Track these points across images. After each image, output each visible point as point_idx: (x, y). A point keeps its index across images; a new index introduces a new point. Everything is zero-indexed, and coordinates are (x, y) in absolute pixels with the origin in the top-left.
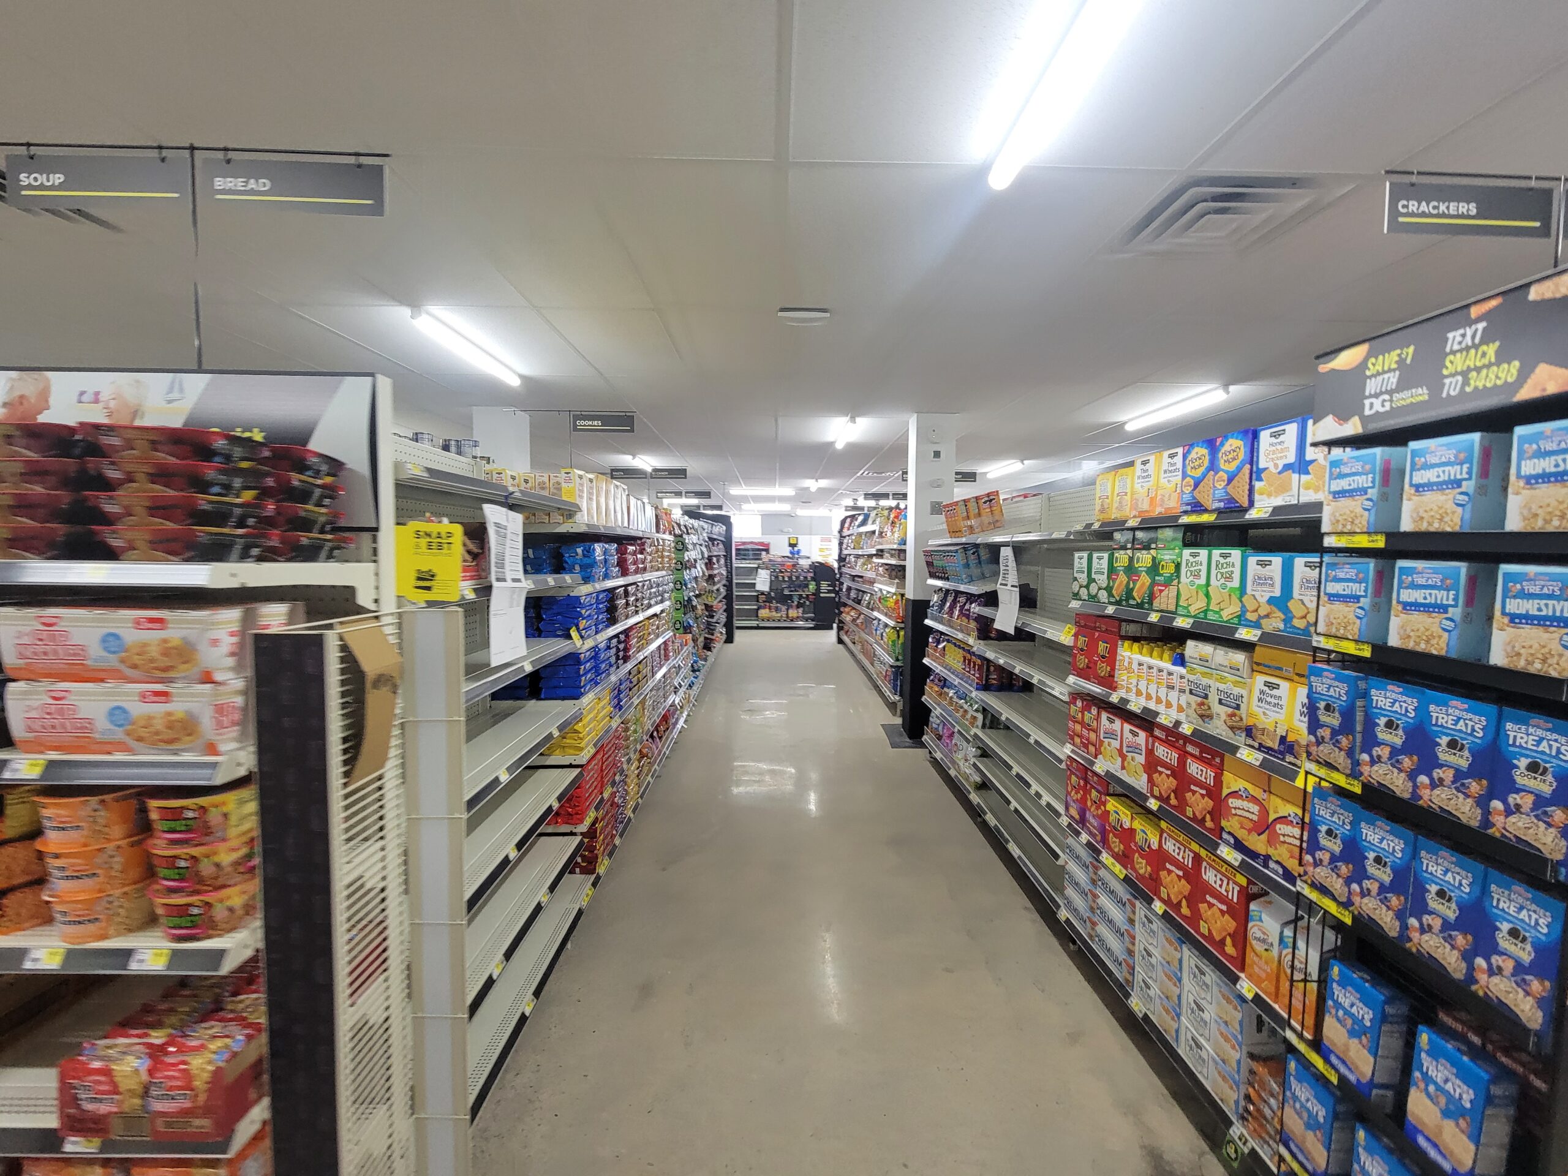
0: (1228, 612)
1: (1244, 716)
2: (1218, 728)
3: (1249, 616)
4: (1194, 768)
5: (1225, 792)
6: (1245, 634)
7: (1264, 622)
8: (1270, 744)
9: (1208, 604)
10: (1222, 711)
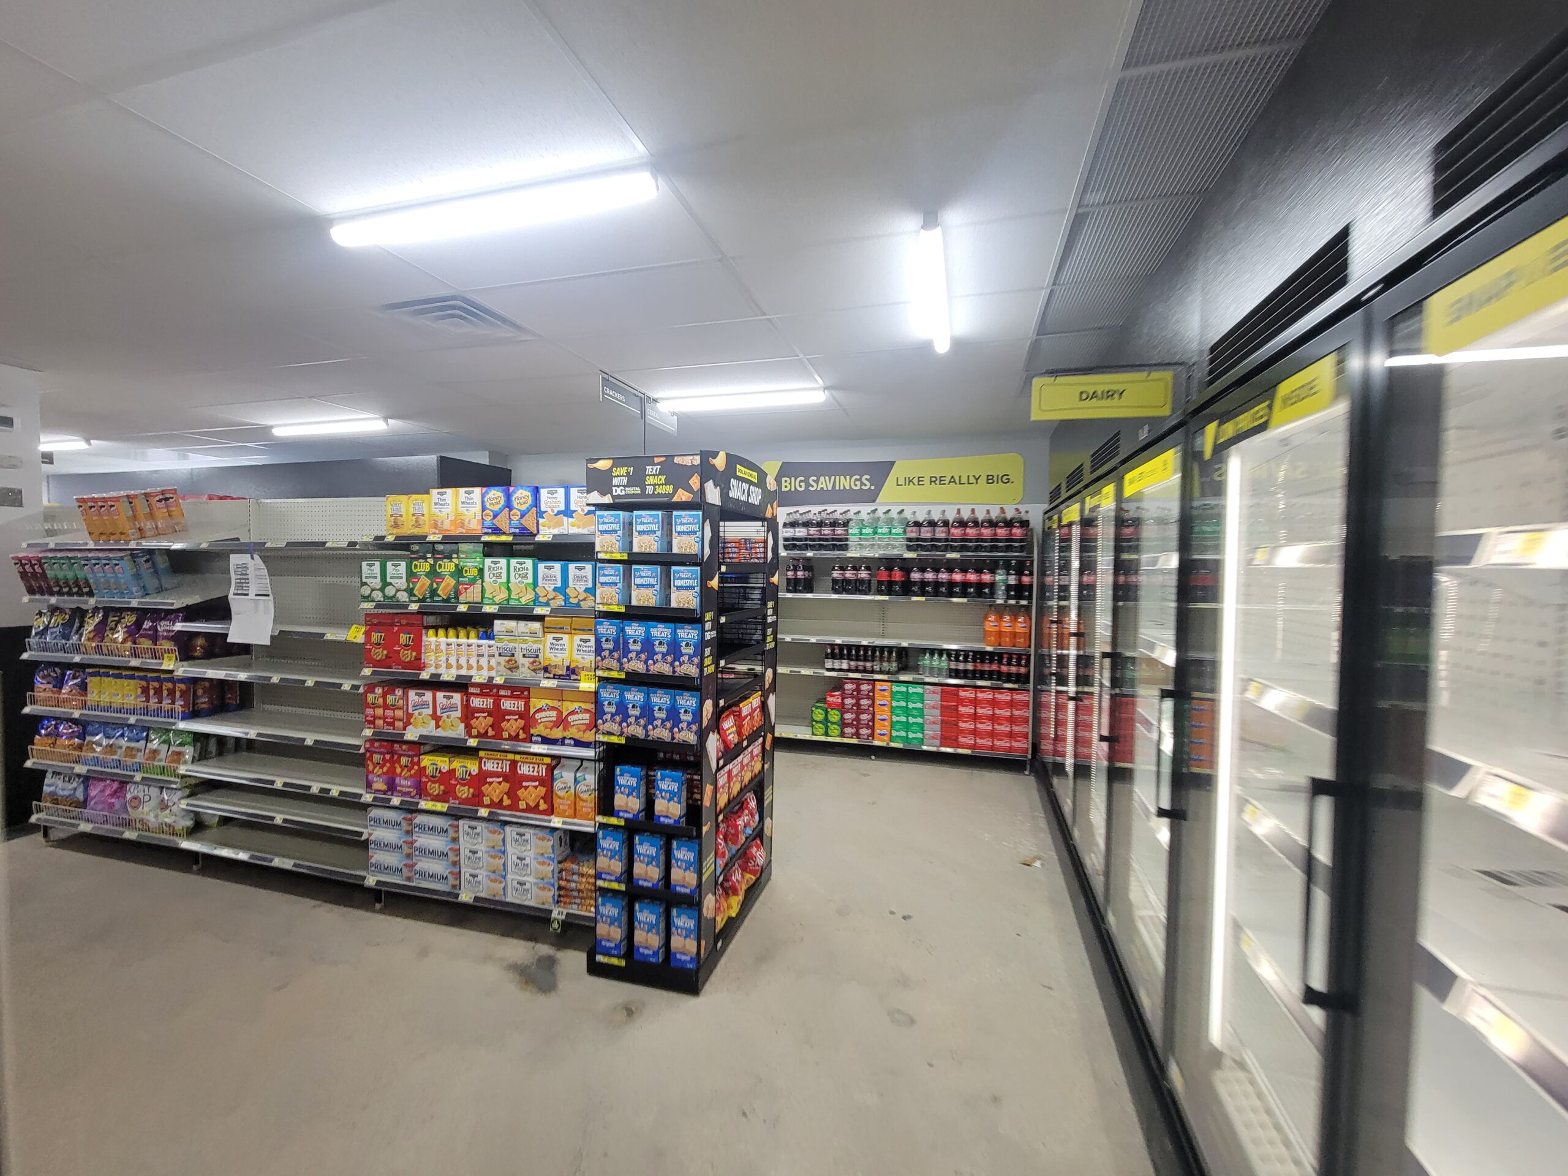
0: (526, 598)
1: (542, 661)
2: (524, 673)
3: (541, 599)
4: (507, 705)
5: (532, 711)
6: (539, 611)
7: (551, 602)
8: (560, 673)
9: (509, 595)
10: (527, 662)
